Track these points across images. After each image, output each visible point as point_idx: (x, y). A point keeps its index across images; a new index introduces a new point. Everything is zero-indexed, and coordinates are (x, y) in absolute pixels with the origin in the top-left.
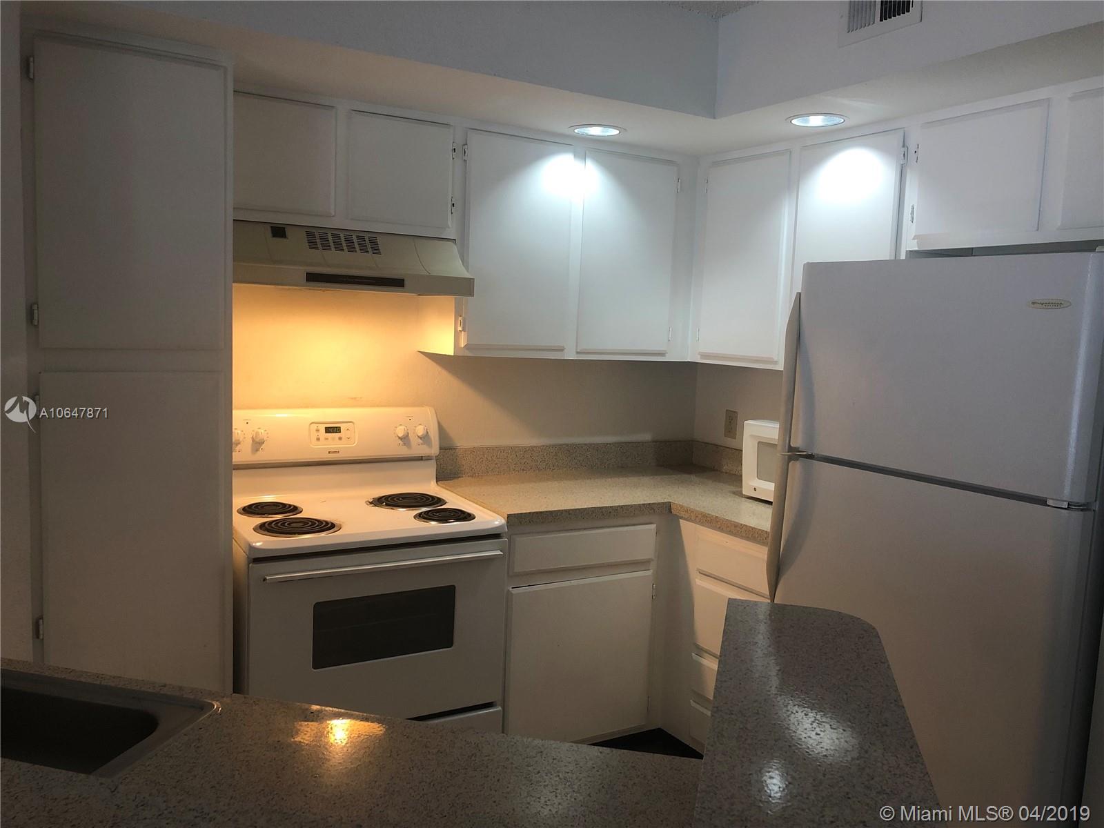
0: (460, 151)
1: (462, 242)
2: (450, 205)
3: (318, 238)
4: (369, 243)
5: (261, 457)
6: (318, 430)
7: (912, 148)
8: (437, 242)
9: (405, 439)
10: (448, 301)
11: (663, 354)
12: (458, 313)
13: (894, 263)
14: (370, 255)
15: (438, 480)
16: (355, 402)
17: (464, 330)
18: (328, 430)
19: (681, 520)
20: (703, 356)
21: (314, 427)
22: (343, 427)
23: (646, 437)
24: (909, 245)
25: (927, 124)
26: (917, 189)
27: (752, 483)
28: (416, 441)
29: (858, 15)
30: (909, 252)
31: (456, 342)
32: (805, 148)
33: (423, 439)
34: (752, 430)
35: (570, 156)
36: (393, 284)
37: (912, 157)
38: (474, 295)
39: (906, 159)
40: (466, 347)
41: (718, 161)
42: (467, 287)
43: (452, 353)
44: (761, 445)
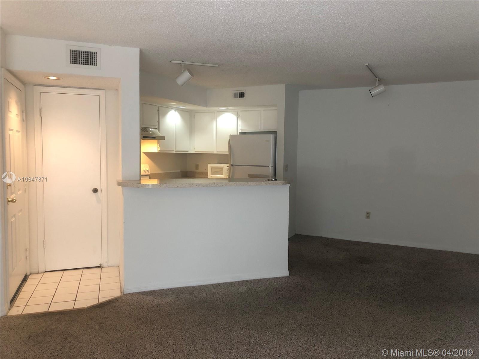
7: (239, 115)
10: (156, 141)
11: (188, 151)
12: (158, 144)
17: (159, 147)
20: (196, 152)
23: (179, 171)
24: (240, 131)
25: (241, 111)
26: (240, 121)
27: (210, 176)
28: (146, 171)
29: (235, 96)
30: (239, 132)
31: (158, 149)
32: (218, 112)
33: (148, 171)
34: (210, 165)
35: (173, 111)
36: (153, 138)
37: (239, 116)
38: (165, 140)
39: (238, 116)
40: (160, 151)
41: (197, 112)
42: (163, 138)
43: (157, 152)
44: (212, 168)
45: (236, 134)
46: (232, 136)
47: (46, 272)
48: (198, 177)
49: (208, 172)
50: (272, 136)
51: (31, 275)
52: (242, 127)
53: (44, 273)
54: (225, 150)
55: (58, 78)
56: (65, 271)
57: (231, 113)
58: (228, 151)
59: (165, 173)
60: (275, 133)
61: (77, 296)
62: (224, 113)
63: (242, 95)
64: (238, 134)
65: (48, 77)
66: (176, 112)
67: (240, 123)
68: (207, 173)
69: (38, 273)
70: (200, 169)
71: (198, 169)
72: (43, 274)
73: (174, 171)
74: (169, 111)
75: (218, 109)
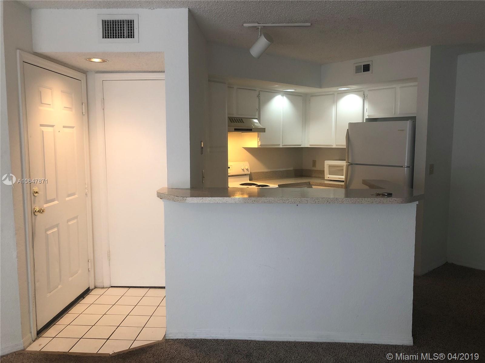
0: (258, 96)
1: (259, 119)
2: (256, 110)
7: (366, 95)
9: (243, 170)
10: (256, 134)
11: (300, 145)
12: (258, 137)
13: (363, 123)
14: (242, 123)
15: (250, 180)
17: (260, 141)
19: (313, 186)
20: (310, 145)
22: (230, 167)
23: (292, 169)
24: (366, 117)
25: (369, 90)
26: (367, 104)
27: (327, 176)
28: (245, 170)
29: (358, 70)
30: (366, 119)
31: (258, 144)
32: (338, 93)
33: (247, 170)
34: (328, 163)
35: (280, 95)
36: (250, 130)
37: (366, 97)
38: (265, 132)
39: (364, 98)
40: (260, 145)
41: (313, 95)
42: (263, 130)
43: (256, 146)
44: (330, 166)
45: (361, 121)
46: (351, 125)
47: (112, 287)
48: (315, 177)
49: (324, 171)
50: (408, 124)
51: (96, 289)
52: (370, 112)
53: (109, 288)
54: (342, 143)
55: (103, 60)
56: (131, 289)
57: (355, 94)
58: (345, 144)
59: (272, 171)
60: (413, 119)
61: (115, 330)
62: (347, 95)
63: (366, 68)
64: (365, 122)
65: (90, 59)
66: (284, 97)
67: (366, 106)
68: (322, 172)
69: (103, 288)
70: (318, 168)
71: (316, 167)
72: (107, 289)
73: (284, 169)
74: (274, 96)
75: (337, 90)
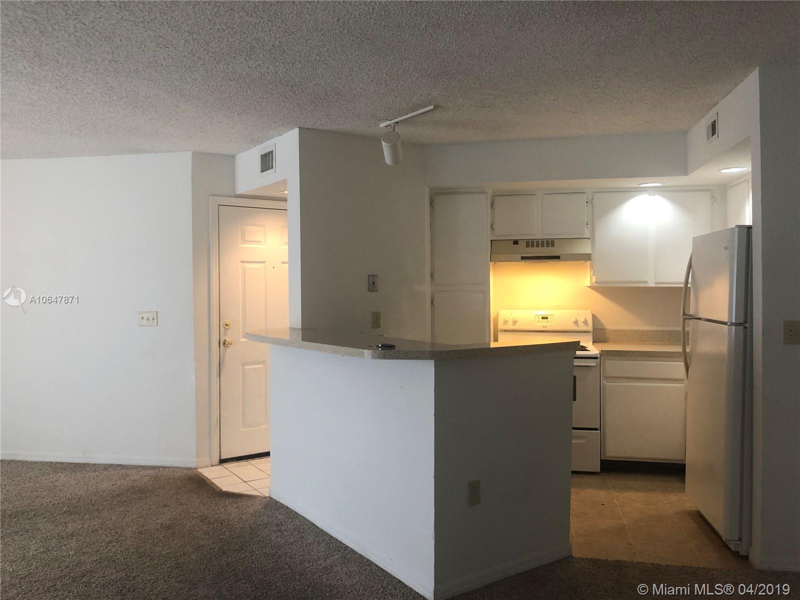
0: (590, 202)
1: (592, 239)
2: (586, 224)
3: (530, 243)
4: (550, 243)
5: (515, 328)
6: (538, 318)
8: (581, 240)
9: (576, 322)
12: (591, 268)
14: (550, 248)
16: (558, 308)
17: (594, 275)
18: (543, 318)
21: (537, 316)
22: (549, 317)
31: (591, 280)
33: (585, 323)
36: (555, 258)
40: (595, 282)
43: (589, 284)
